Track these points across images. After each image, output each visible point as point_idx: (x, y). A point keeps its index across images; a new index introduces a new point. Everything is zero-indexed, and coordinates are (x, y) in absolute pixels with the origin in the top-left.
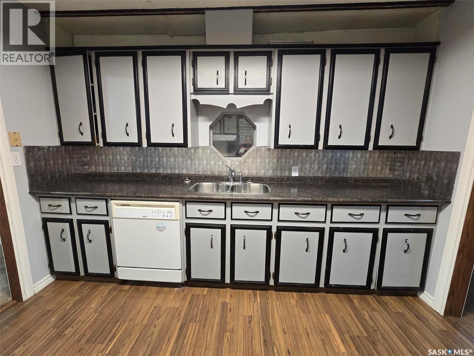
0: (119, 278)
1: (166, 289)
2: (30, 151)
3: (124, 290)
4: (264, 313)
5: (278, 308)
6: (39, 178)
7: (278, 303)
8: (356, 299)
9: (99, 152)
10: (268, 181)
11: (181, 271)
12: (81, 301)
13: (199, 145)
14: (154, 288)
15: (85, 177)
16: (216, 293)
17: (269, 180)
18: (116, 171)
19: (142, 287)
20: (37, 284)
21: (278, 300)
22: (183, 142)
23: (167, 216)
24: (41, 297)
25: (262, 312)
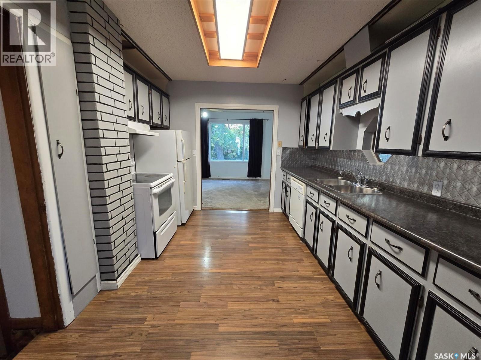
5: (316, 287)
7: (322, 287)
10: (398, 193)
11: (302, 229)
13: (357, 149)
17: (400, 192)
20: (275, 208)
22: (328, 146)
23: (301, 191)
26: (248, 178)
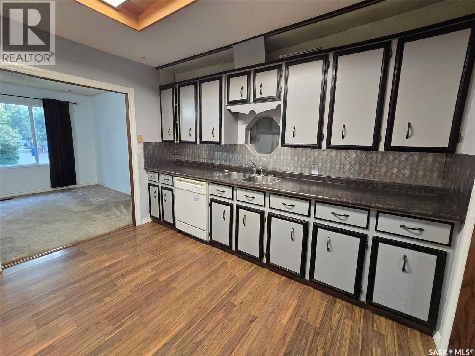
0: (176, 228)
1: (199, 243)
2: (146, 145)
3: (177, 236)
4: (246, 278)
5: (261, 280)
6: (149, 160)
7: (263, 277)
8: (340, 304)
9: (183, 146)
11: (206, 232)
12: (156, 234)
13: (238, 143)
14: (193, 240)
15: (175, 162)
16: (226, 255)
18: (190, 160)
19: (187, 237)
20: (143, 220)
21: (265, 276)
22: (218, 141)
23: (199, 191)
24: (143, 226)
25: (246, 277)
26: (52, 189)
